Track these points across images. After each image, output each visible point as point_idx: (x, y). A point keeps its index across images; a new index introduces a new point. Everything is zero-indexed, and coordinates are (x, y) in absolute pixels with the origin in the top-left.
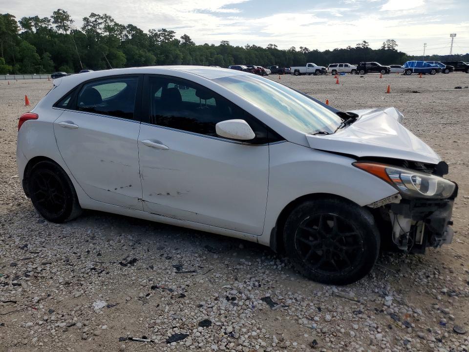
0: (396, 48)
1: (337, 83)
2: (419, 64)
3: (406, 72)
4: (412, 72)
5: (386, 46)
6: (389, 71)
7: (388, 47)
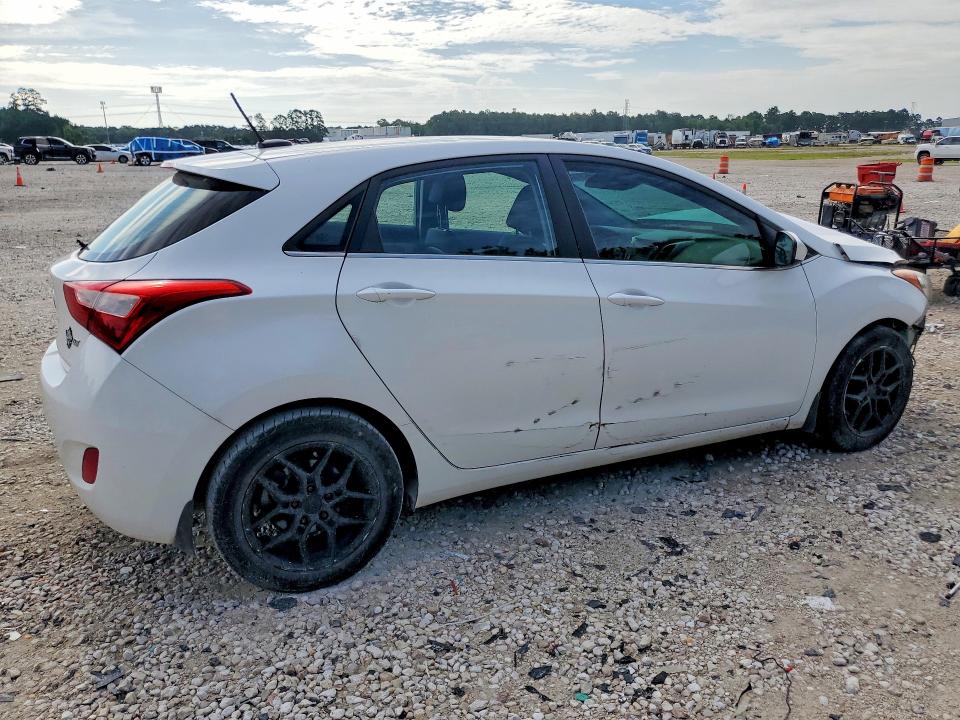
0: (44, 108)
1: (19, 183)
2: (161, 145)
3: (138, 160)
4: (151, 160)
5: (19, 102)
6: (94, 156)
7: (25, 105)
